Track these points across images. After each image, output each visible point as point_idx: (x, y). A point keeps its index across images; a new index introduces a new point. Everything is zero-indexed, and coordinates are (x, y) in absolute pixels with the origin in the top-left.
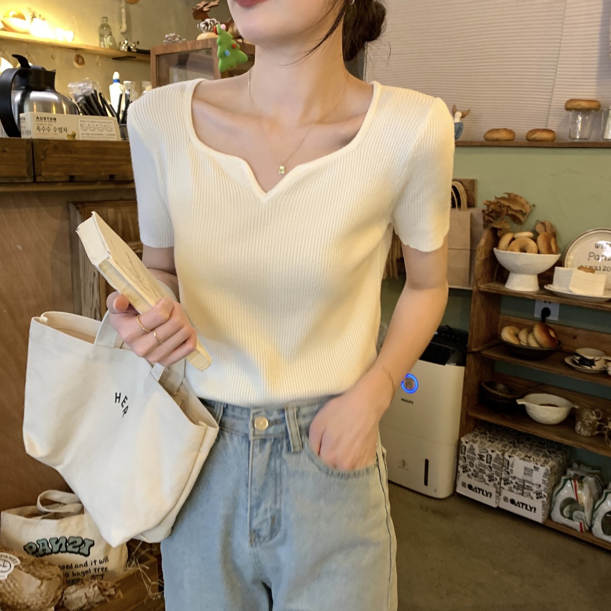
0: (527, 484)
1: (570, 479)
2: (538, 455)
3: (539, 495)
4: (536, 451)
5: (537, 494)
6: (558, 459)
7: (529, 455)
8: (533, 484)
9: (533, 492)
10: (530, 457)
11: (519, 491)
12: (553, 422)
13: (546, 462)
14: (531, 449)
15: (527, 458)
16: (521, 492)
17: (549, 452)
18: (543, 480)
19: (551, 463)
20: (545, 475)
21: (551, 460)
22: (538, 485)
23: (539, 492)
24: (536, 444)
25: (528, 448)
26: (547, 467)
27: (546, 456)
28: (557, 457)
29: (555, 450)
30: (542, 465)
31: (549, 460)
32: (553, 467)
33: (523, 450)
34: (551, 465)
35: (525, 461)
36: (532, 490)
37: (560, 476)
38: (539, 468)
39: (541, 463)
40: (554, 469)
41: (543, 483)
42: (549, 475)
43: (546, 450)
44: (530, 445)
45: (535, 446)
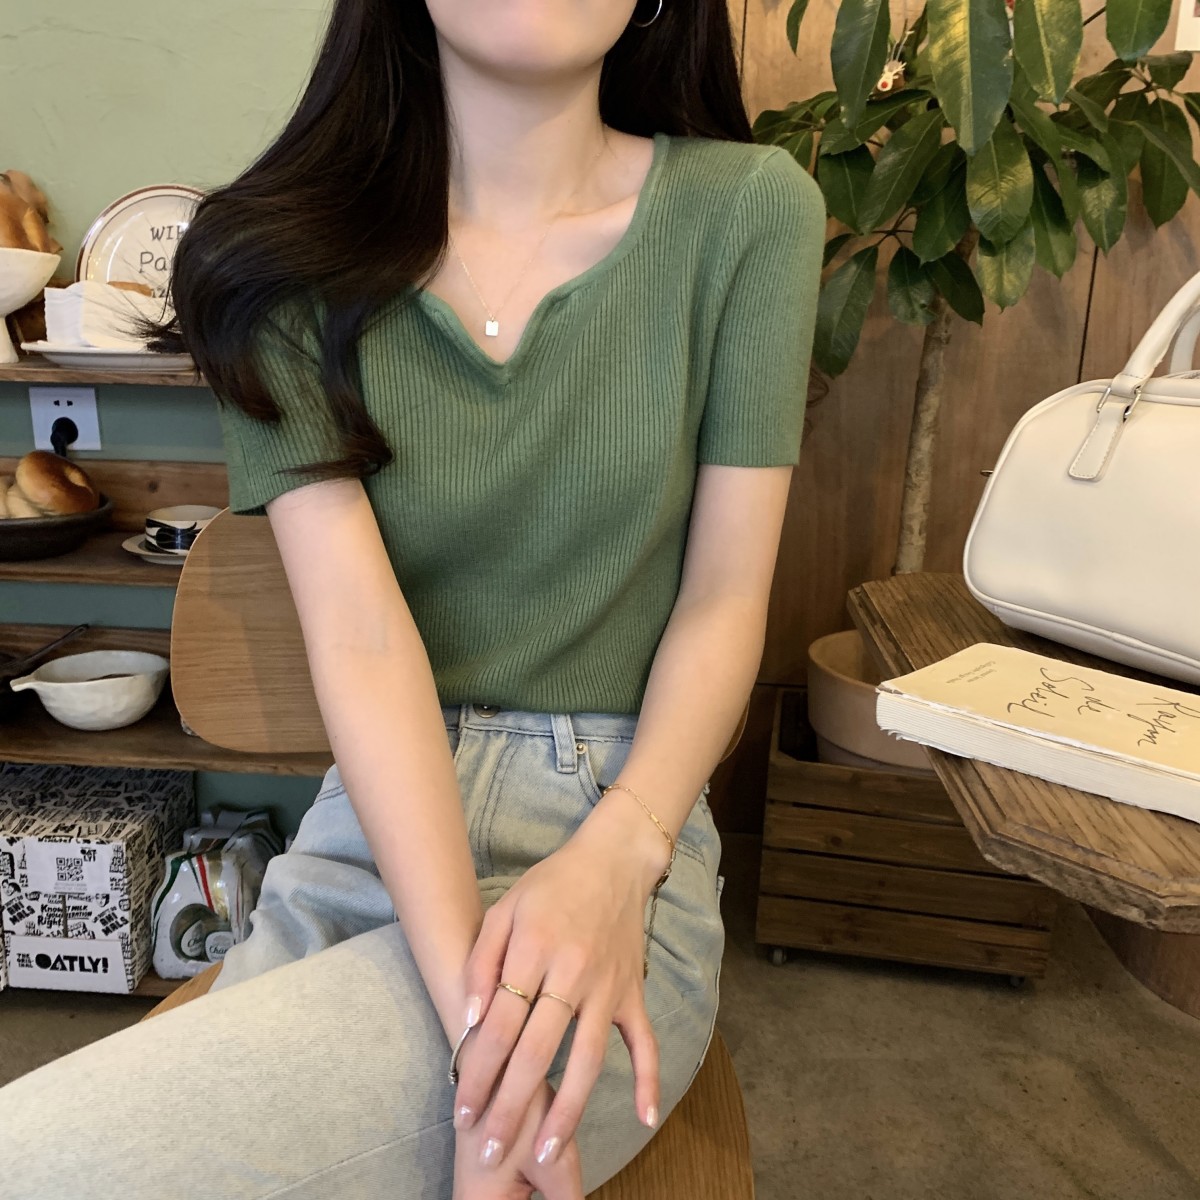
0: (71, 903)
1: (188, 857)
2: (94, 820)
3: (109, 924)
4: (91, 806)
5: (104, 922)
6: (152, 812)
7: (68, 824)
8: (89, 899)
9: (92, 917)
10: (68, 829)
11: (55, 928)
12: (119, 721)
13: (114, 830)
14: (76, 806)
15: (60, 833)
16: (61, 928)
17: (129, 800)
18: (112, 880)
19: (131, 827)
20: (115, 861)
21: (129, 820)
22: (100, 897)
23: (107, 914)
24: (97, 788)
25: (69, 804)
26: (118, 842)
27: (118, 813)
28: (149, 809)
29: (145, 791)
30: (104, 839)
31: (126, 820)
32: (136, 837)
33: (52, 814)
34: (130, 832)
35: (55, 841)
36: (90, 914)
37: (163, 856)
38: (95, 851)
39: (100, 836)
40: (137, 842)
41: (114, 886)
42: (126, 862)
43: (120, 799)
44: (78, 796)
45: (92, 795)
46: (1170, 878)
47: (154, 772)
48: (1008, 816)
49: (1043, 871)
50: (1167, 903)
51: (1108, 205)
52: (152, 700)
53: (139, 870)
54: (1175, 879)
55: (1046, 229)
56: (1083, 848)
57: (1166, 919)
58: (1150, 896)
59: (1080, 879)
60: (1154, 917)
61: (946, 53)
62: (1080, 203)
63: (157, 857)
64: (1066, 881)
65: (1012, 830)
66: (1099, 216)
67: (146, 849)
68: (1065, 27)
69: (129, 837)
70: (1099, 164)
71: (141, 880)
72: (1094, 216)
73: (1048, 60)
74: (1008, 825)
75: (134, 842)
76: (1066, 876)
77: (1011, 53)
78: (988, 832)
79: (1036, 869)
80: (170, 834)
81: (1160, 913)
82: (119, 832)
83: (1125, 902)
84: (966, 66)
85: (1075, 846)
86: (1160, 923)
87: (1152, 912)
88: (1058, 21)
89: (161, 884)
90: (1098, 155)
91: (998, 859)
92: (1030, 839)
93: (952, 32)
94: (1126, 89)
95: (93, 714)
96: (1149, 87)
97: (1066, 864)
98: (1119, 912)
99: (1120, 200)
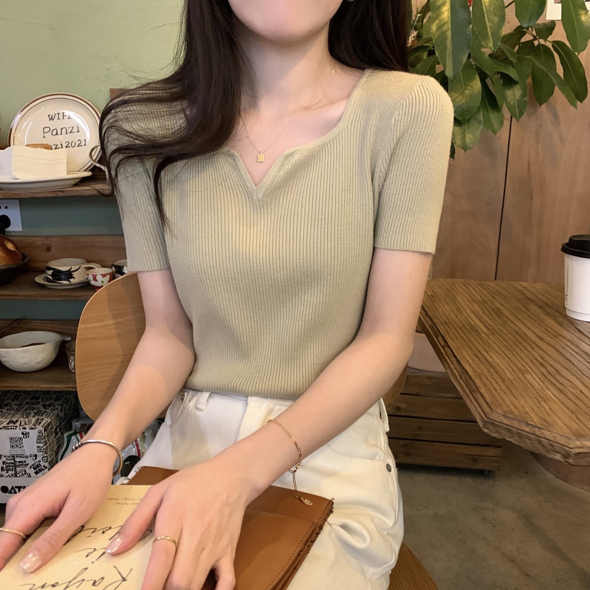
0: (18, 459)
1: (75, 433)
2: (27, 417)
3: (38, 469)
4: (26, 410)
5: (35, 468)
6: (56, 412)
7: (15, 420)
8: (27, 457)
9: (29, 467)
10: (15, 423)
11: (10, 473)
12: (39, 366)
13: (38, 422)
14: (18, 410)
15: (11, 424)
16: (14, 472)
17: (44, 406)
18: (38, 447)
19: (46, 420)
20: (39, 439)
21: (45, 417)
22: (32, 456)
23: (36, 464)
24: (27, 400)
25: (15, 409)
26: (40, 428)
27: (38, 413)
28: (54, 410)
29: (52, 401)
30: (33, 427)
31: (42, 417)
32: (49, 425)
33: (6, 415)
34: (46, 423)
35: (9, 429)
36: (28, 465)
37: (63, 434)
38: (28, 433)
39: (31, 425)
40: (49, 427)
41: (39, 450)
42: (45, 438)
43: (40, 406)
44: (19, 405)
45: (25, 404)
46: (574, 438)
47: (56, 392)
48: (494, 410)
49: (513, 437)
50: (574, 451)
51: (518, 98)
52: (54, 356)
53: (51, 441)
54: (577, 440)
55: (488, 111)
56: (532, 425)
57: (574, 459)
58: (565, 448)
59: (530, 440)
60: (568, 458)
61: (439, 27)
62: (504, 98)
63: (60, 434)
64: (524, 441)
65: (497, 417)
66: (514, 103)
67: (54, 431)
68: (497, 13)
69: (45, 425)
70: (513, 77)
71: (52, 446)
72: (512, 103)
73: (489, 29)
74: (494, 414)
75: (48, 427)
76: (524, 439)
77: (471, 27)
78: (485, 418)
79: (509, 436)
80: (65, 422)
81: (571, 456)
82: (40, 423)
83: (553, 451)
84: (449, 33)
85: (528, 424)
86: (571, 461)
87: (566, 455)
88: (494, 10)
89: (62, 448)
90: (512, 73)
91: (490, 431)
92: (505, 421)
93: (442, 17)
94: (523, 40)
95: (26, 364)
96: (535, 38)
97: (524, 433)
98: (550, 456)
99: (524, 95)
